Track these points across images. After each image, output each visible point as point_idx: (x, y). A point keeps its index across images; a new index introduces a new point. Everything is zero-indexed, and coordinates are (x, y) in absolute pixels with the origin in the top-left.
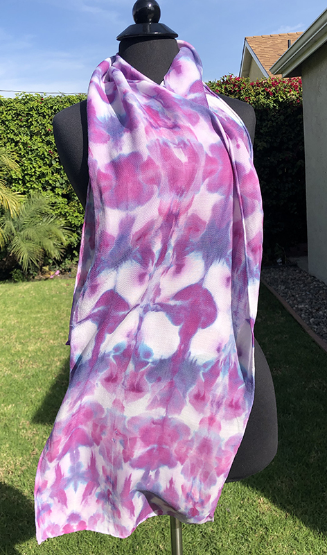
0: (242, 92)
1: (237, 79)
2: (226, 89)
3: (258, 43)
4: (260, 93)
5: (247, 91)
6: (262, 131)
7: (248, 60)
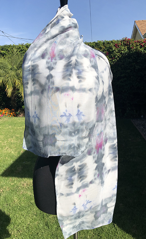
0: (130, 44)
1: (129, 39)
2: (124, 43)
3: (140, 23)
4: (138, 46)
5: (132, 44)
6: (138, 61)
7: (136, 31)
